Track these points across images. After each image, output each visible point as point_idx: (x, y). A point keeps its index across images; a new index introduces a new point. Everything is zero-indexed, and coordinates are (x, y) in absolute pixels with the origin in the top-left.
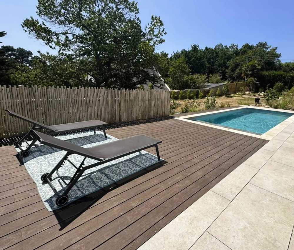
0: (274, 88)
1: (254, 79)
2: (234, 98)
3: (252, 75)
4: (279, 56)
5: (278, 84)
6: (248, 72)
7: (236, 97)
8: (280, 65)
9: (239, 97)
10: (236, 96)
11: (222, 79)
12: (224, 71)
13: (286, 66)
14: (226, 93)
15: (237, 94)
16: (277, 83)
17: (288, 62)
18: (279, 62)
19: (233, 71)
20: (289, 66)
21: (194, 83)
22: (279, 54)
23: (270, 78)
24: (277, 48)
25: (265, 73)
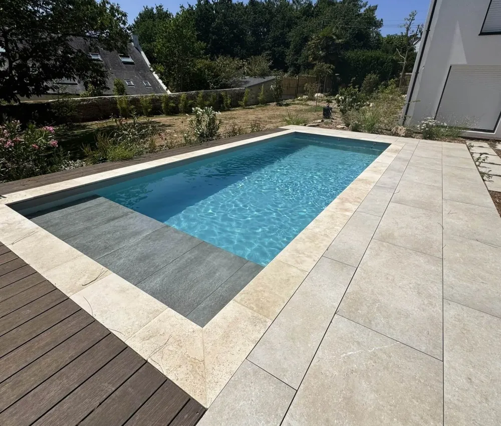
0: (363, 85)
1: (330, 67)
2: (291, 107)
3: (326, 59)
4: (379, 24)
5: (372, 77)
6: (319, 52)
7: (295, 106)
8: (378, 40)
9: (302, 104)
10: (297, 102)
11: (271, 68)
12: (283, 52)
13: (388, 43)
14: (277, 97)
15: (299, 98)
16: (369, 75)
17: (393, 34)
18: (378, 34)
19: (298, 52)
20: (392, 43)
21: (217, 76)
22: (380, 20)
23: (359, 64)
24: (376, 6)
25: (350, 54)
